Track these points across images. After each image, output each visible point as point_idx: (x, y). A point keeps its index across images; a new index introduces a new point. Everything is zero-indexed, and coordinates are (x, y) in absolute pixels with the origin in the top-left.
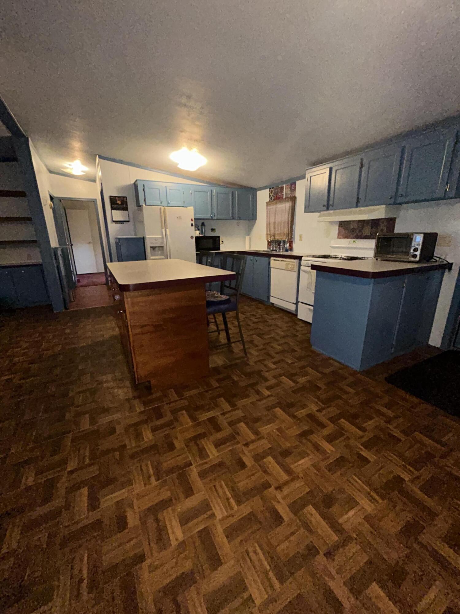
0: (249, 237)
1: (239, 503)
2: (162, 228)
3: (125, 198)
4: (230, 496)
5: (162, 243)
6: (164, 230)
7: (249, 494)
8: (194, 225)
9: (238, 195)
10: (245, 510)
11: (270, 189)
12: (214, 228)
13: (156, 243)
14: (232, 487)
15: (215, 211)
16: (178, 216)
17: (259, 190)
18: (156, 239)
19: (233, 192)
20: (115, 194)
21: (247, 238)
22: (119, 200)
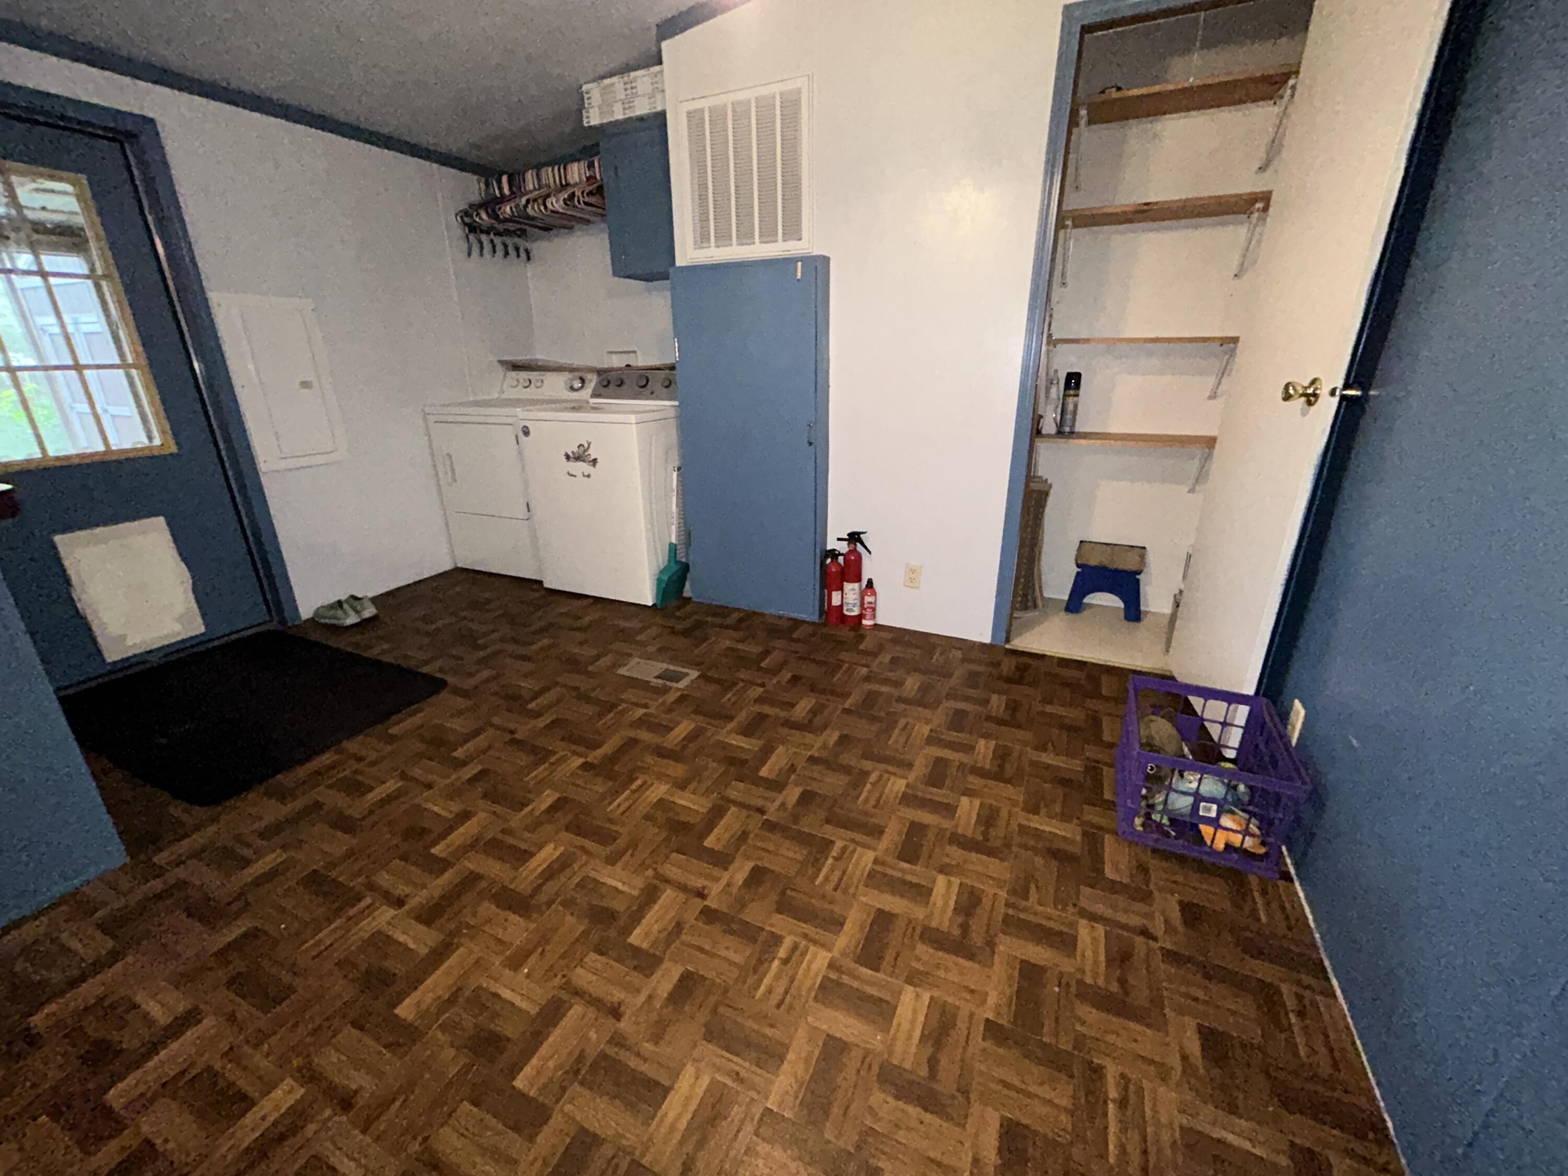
1: (777, 940)
4: (776, 963)
7: (749, 933)
10: (779, 923)
14: (755, 971)
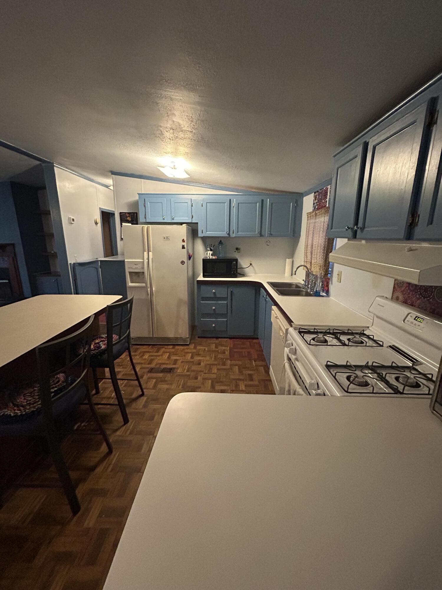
0: (291, 260)
2: (144, 251)
3: (135, 214)
5: (143, 268)
6: (146, 253)
8: (185, 246)
9: (272, 204)
11: (315, 193)
12: (239, 247)
13: (136, 268)
15: (234, 227)
16: (165, 236)
17: (306, 195)
18: (136, 263)
19: (262, 201)
20: (125, 210)
21: (288, 261)
22: (129, 217)
